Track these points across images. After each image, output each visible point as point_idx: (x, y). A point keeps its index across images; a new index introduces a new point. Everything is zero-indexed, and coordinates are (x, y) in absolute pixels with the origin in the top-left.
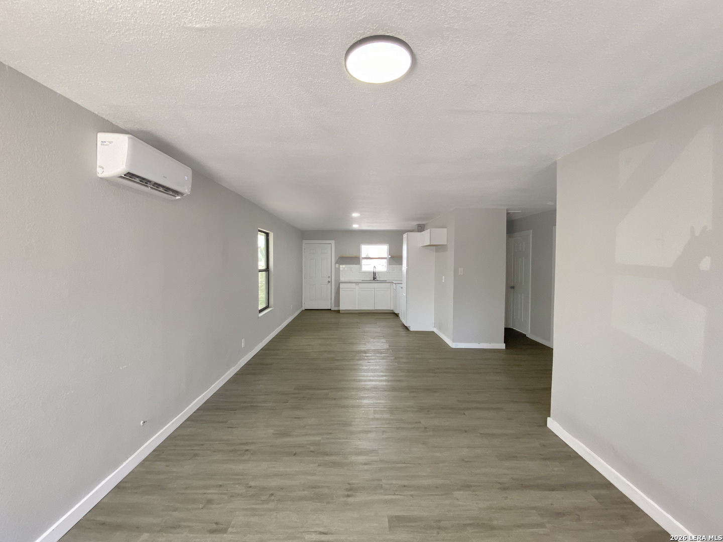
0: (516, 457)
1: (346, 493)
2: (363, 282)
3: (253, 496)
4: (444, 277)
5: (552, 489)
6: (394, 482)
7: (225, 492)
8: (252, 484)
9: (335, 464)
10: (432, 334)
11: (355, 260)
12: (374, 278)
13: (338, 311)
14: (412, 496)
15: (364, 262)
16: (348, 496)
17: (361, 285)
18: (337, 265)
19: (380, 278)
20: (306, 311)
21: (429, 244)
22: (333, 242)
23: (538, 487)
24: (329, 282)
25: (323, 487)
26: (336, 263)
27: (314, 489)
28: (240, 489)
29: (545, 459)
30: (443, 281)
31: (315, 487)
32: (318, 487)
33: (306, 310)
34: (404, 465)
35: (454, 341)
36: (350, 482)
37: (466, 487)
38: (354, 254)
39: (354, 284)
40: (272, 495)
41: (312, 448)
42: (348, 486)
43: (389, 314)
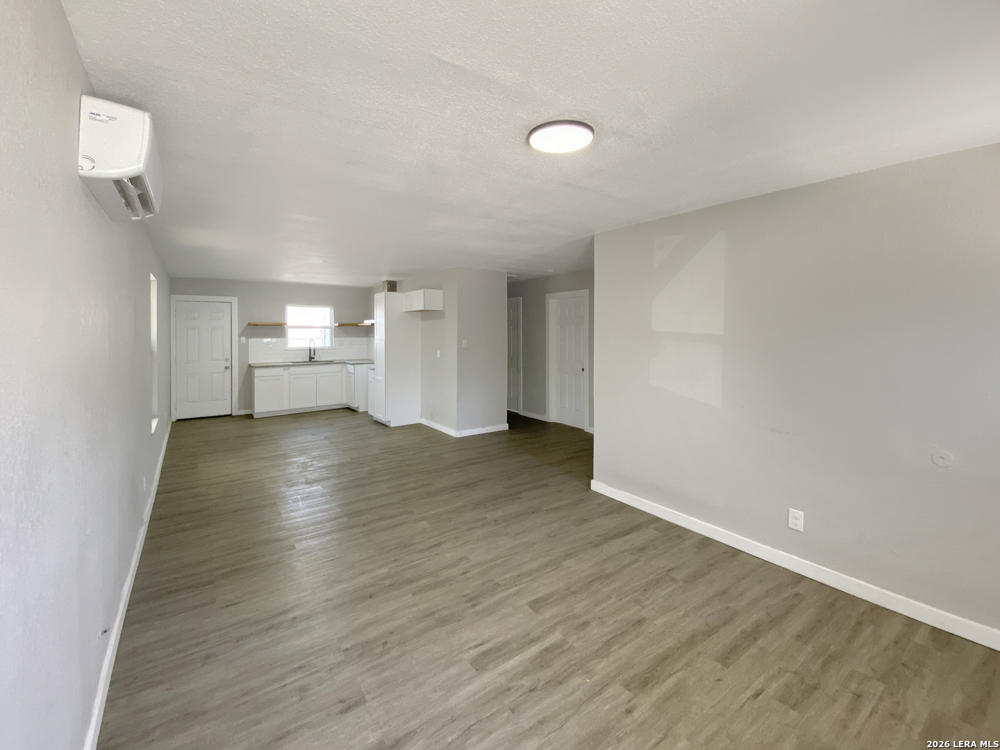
0: (585, 520)
1: (470, 604)
2: (295, 364)
3: (360, 655)
4: (438, 351)
5: (626, 533)
6: (507, 576)
7: (315, 669)
8: (345, 646)
9: (431, 587)
10: (418, 427)
11: (277, 329)
12: (311, 358)
13: (250, 416)
14: (532, 580)
15: (291, 333)
16: (474, 606)
17: (292, 369)
18: (243, 339)
19: (319, 357)
20: (179, 422)
21: (422, 309)
22: (235, 300)
23: (616, 536)
24: (227, 368)
25: (438, 611)
26: (241, 335)
27: (431, 617)
28: (334, 658)
29: (607, 515)
30: (439, 356)
33: (178, 420)
34: (502, 559)
35: (458, 429)
36: (464, 593)
37: (568, 556)
38: (275, 320)
39: (282, 369)
40: (385, 643)
42: (466, 598)
43: (341, 411)
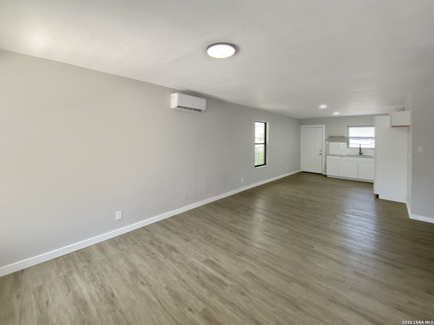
1: (238, 253)
2: (348, 156)
3: (205, 237)
6: (265, 262)
7: (198, 231)
8: (208, 233)
9: (244, 242)
12: (361, 154)
13: (326, 176)
15: (351, 141)
16: (238, 255)
17: (344, 158)
19: (366, 153)
22: (324, 126)
24: (320, 154)
26: (326, 141)
28: (202, 232)
31: (228, 245)
32: (229, 246)
33: (303, 172)
34: (278, 259)
36: (244, 251)
39: (339, 157)
41: (241, 232)
42: (241, 252)
